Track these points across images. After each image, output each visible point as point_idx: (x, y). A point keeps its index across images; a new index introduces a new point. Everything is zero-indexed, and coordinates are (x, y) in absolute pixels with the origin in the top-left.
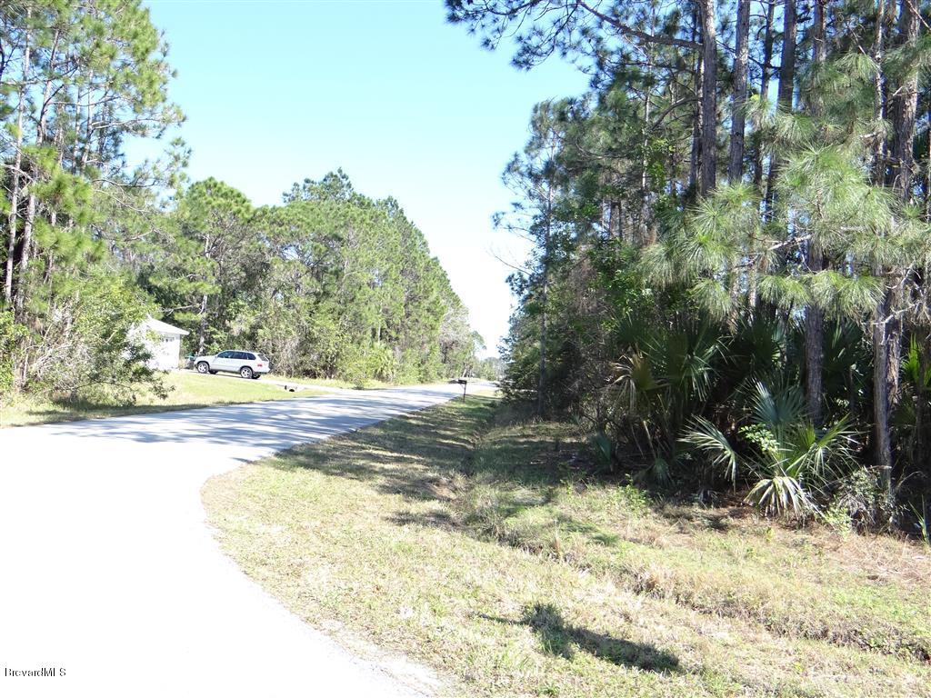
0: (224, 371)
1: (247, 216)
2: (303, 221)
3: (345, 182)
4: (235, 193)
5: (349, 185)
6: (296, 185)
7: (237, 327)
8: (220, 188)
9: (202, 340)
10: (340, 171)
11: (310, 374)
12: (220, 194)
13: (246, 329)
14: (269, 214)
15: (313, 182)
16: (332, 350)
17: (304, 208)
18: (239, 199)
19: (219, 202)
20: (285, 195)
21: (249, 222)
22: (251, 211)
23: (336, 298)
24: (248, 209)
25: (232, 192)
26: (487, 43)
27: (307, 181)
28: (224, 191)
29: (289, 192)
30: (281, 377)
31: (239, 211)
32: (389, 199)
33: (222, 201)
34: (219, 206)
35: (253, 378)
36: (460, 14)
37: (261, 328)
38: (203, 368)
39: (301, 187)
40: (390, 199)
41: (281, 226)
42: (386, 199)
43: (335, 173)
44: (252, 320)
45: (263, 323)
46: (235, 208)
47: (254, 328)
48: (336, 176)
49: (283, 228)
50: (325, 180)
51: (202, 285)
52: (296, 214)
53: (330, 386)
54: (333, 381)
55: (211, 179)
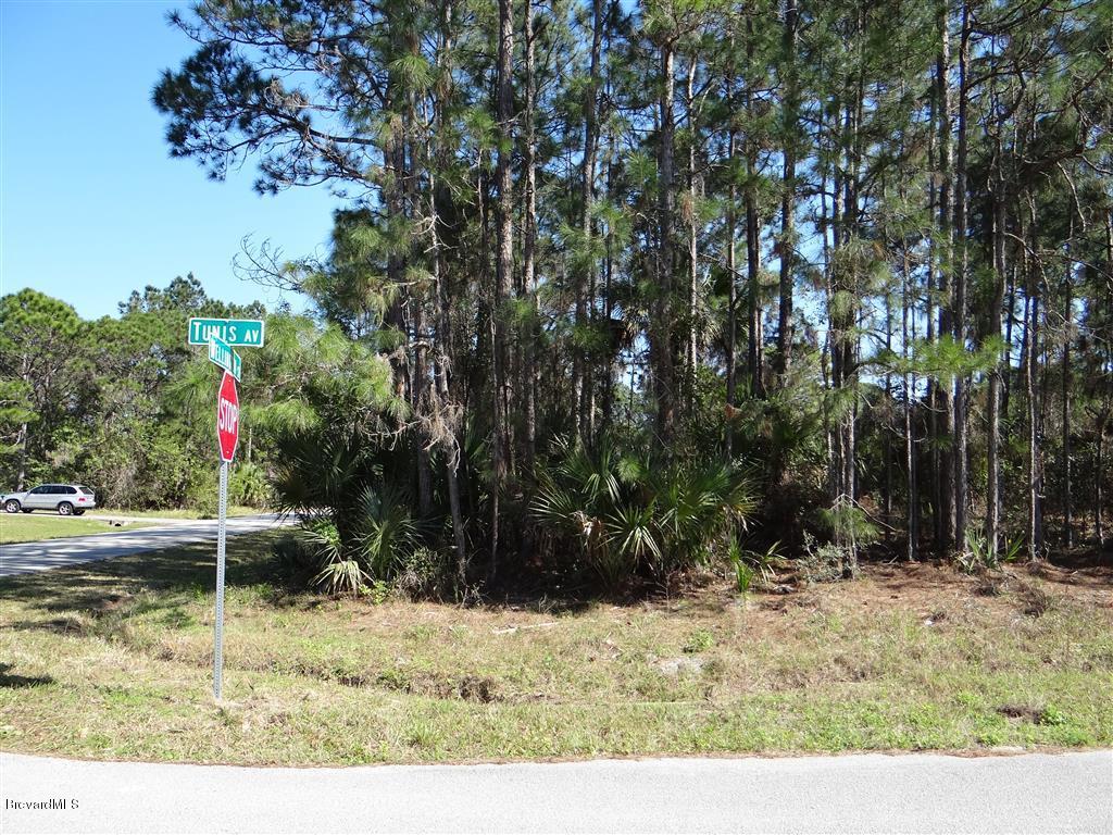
0: (40, 509)
1: (70, 331)
2: (138, 334)
3: (196, 288)
4: (56, 306)
5: (201, 292)
6: (135, 293)
7: (59, 458)
8: (37, 301)
9: (22, 475)
10: (190, 277)
11: (152, 505)
12: (37, 308)
13: (71, 459)
14: (96, 329)
15: (155, 290)
16: (178, 477)
17: (142, 320)
18: (61, 313)
19: (34, 317)
20: (122, 305)
21: (73, 338)
22: (76, 324)
23: (182, 419)
24: (72, 324)
25: (52, 305)
26: (214, 175)
27: (149, 289)
28: (41, 304)
29: (126, 301)
30: (115, 512)
31: (60, 327)
32: (254, 305)
33: (39, 315)
34: (35, 321)
35: (76, 514)
36: (179, 150)
37: (90, 457)
38: (13, 506)
39: (142, 296)
40: (256, 304)
41: (110, 341)
42: (251, 304)
43: (185, 278)
44: (79, 449)
45: (92, 452)
46: (55, 323)
47: (81, 458)
48: (186, 282)
49: (112, 344)
50: (172, 286)
51: (15, 412)
52: (130, 328)
53: (177, 517)
54: (182, 512)
55: (26, 291)
